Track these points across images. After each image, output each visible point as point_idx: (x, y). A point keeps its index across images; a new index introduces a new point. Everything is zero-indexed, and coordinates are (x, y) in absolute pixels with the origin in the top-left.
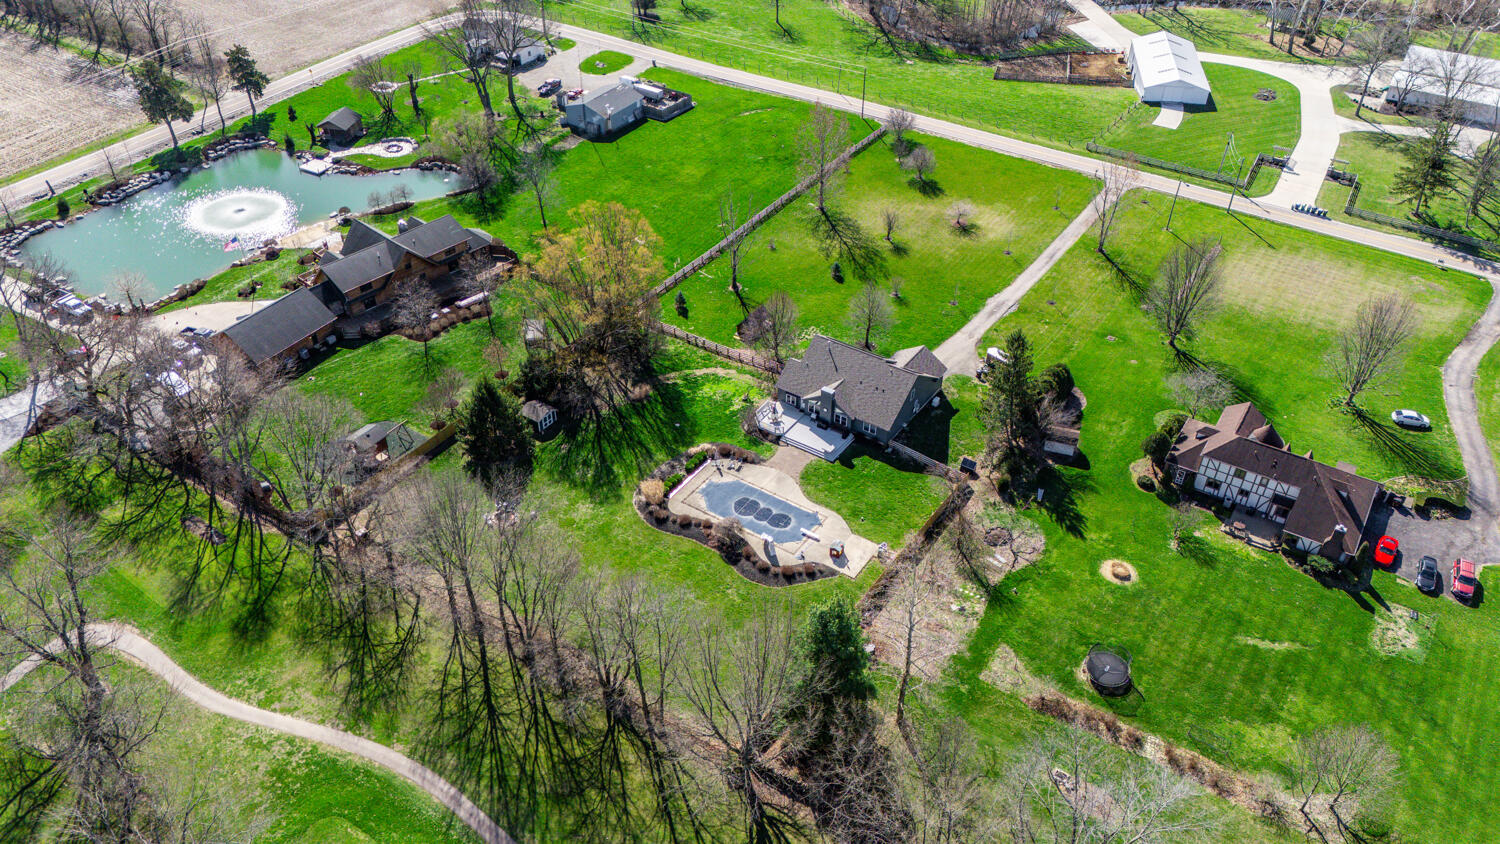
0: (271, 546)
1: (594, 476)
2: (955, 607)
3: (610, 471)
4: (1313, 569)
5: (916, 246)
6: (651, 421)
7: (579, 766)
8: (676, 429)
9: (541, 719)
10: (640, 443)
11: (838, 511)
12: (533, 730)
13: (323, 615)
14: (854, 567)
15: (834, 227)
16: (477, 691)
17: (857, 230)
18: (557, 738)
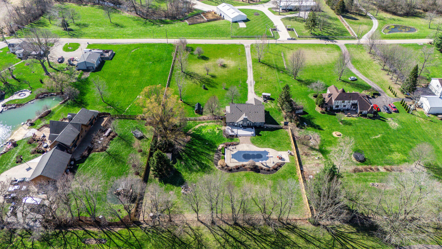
0: (124, 234)
1: (200, 167)
2: (317, 158)
3: (203, 164)
4: (369, 117)
5: (216, 74)
6: (199, 145)
7: (277, 243)
8: (207, 144)
9: (255, 237)
10: (202, 152)
11: (269, 147)
12: (256, 241)
13: (164, 245)
14: (287, 159)
15: (190, 75)
16: (231, 239)
17: (197, 75)
18: (264, 239)
